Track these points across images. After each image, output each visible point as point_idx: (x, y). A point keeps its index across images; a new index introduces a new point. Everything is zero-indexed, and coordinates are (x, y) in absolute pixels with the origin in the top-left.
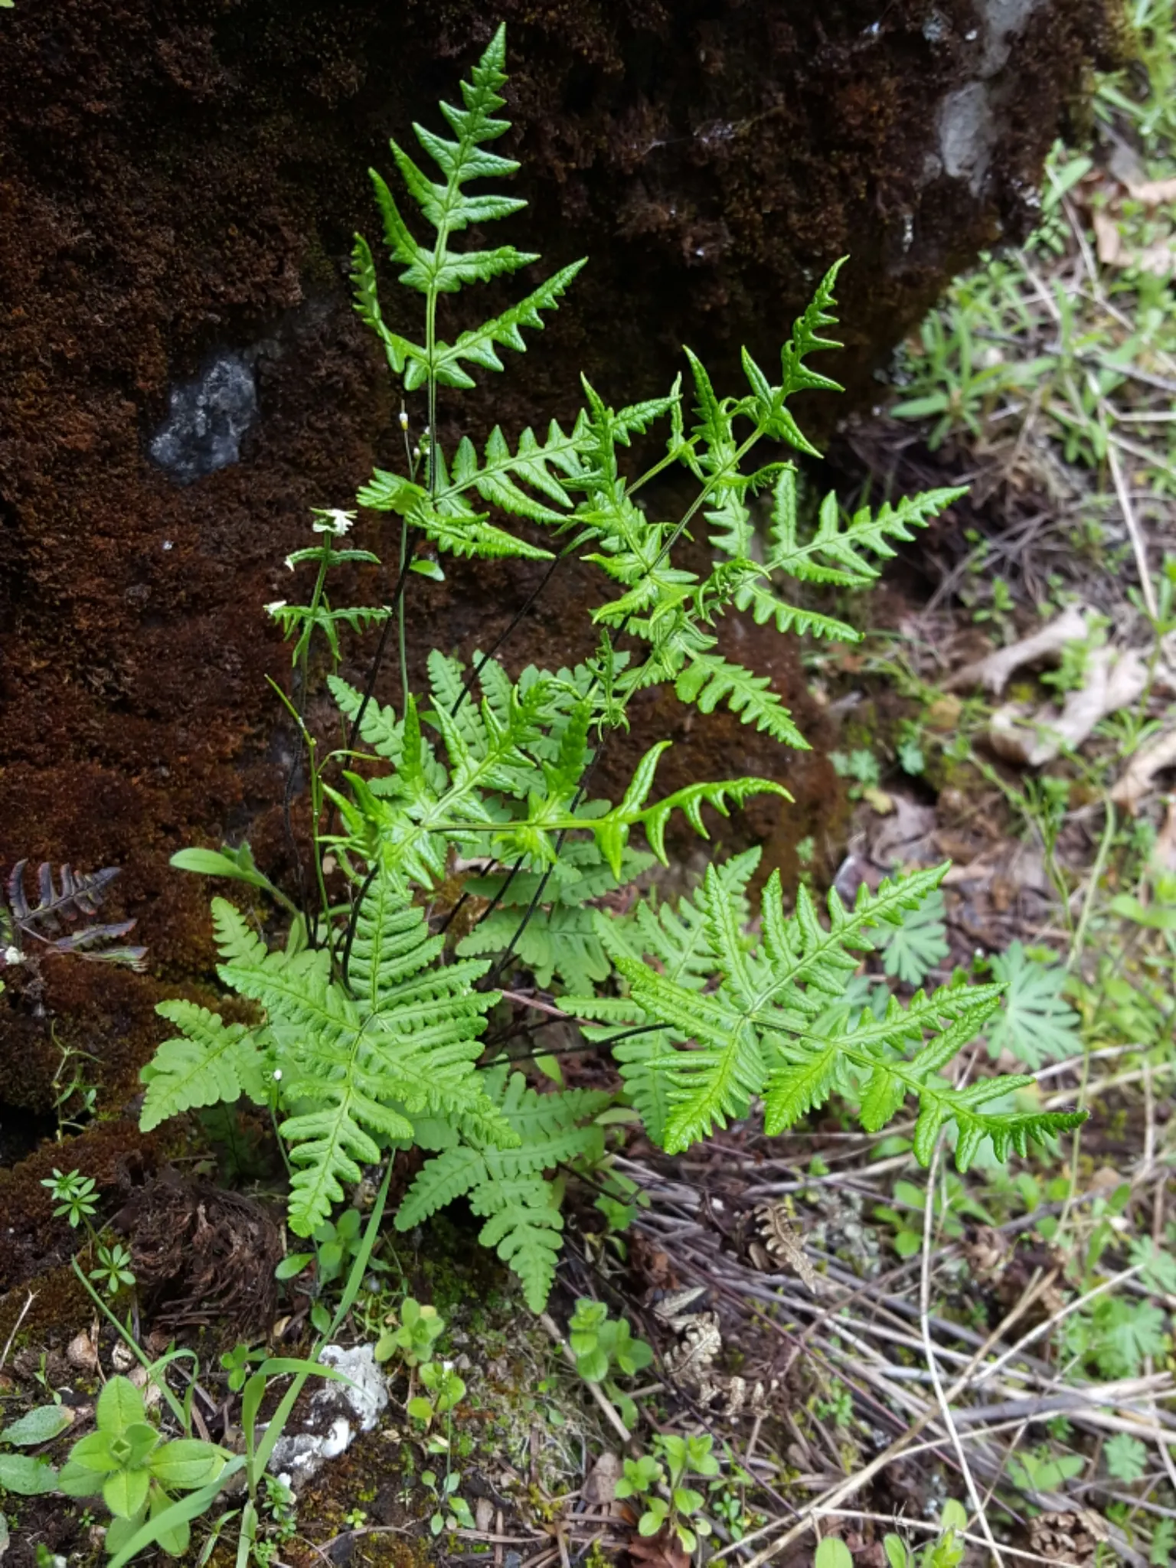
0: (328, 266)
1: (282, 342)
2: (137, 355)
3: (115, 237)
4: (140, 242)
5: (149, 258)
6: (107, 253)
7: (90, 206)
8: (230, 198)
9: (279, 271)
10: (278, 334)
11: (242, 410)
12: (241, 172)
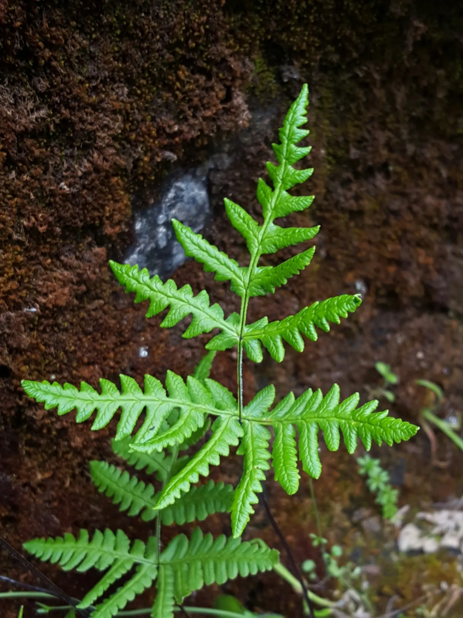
0: (270, 77)
1: (229, 153)
2: (103, 206)
3: (72, 109)
4: (95, 107)
5: (107, 120)
6: (65, 124)
7: (43, 85)
8: (179, 44)
9: (229, 97)
10: (227, 148)
11: (197, 215)
12: (187, 16)
